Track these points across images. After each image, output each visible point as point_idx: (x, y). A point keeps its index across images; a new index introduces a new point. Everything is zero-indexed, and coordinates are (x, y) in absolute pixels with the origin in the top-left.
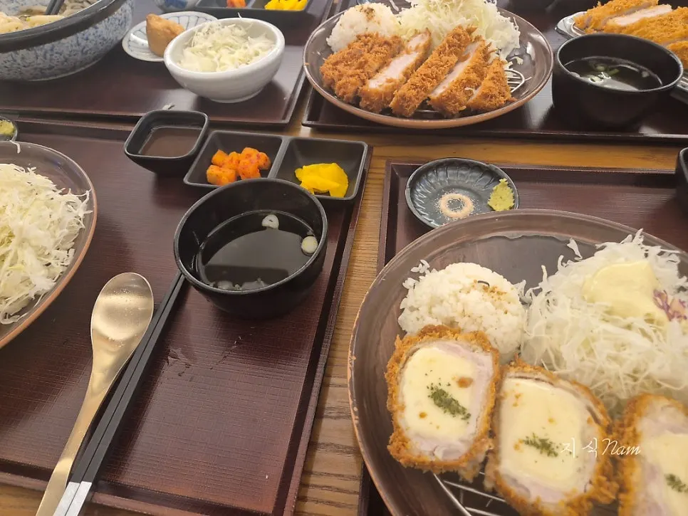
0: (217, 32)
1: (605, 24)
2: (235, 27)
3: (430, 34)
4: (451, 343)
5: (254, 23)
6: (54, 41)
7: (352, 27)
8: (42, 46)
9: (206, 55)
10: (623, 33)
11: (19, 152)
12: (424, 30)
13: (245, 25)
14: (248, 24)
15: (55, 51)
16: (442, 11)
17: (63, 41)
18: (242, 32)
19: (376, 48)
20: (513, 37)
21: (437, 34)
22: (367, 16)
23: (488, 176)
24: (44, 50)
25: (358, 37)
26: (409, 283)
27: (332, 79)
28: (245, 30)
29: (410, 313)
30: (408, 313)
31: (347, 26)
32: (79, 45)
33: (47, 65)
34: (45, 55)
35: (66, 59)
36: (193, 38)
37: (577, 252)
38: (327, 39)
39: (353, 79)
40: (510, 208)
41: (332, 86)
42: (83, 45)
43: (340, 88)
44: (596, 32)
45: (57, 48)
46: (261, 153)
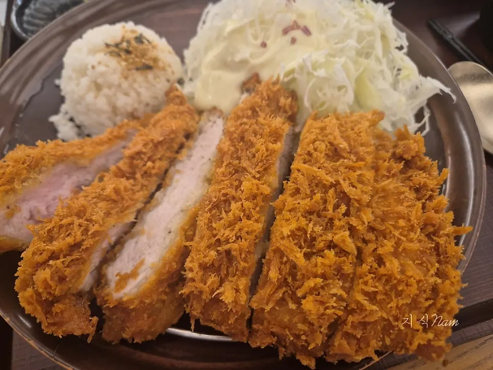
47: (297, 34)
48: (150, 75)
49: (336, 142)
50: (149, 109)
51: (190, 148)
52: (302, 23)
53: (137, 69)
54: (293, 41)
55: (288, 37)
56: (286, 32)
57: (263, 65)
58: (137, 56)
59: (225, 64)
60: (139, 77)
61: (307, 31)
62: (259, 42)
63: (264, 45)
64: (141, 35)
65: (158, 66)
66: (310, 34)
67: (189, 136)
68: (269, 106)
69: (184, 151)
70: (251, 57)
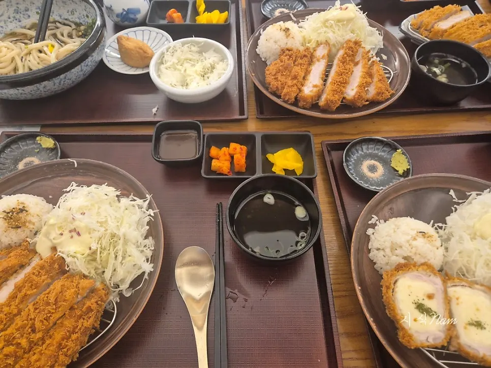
0: (179, 51)
1: (433, 27)
2: (191, 45)
4: (415, 273)
5: (205, 42)
7: (276, 42)
9: (175, 69)
11: (76, 166)
12: (325, 41)
13: (198, 43)
14: (201, 43)
15: (67, 78)
16: (336, 29)
17: (73, 70)
18: (194, 49)
19: (300, 61)
20: (379, 41)
21: (334, 45)
22: (286, 34)
23: (387, 148)
24: (59, 80)
25: (282, 50)
26: (370, 231)
27: (277, 87)
28: (199, 47)
29: (377, 252)
30: (376, 252)
31: (272, 41)
32: (82, 70)
33: (60, 88)
34: (60, 82)
35: (73, 82)
36: (164, 57)
37: (454, 197)
38: (257, 50)
39: (295, 89)
40: (407, 169)
41: (277, 92)
42: (84, 70)
43: (285, 95)
44: (426, 32)
45: (68, 76)
46: (242, 146)
47: (74, 234)
48: (19, 230)
51: (18, 273)
52: (77, 230)
53: (12, 228)
54: (72, 237)
55: (71, 235)
56: (70, 231)
57: (59, 244)
58: (14, 221)
60: (13, 232)
61: (79, 234)
62: (60, 232)
63: (62, 234)
64: (24, 206)
65: (25, 225)
66: (80, 235)
67: (22, 266)
68: (50, 266)
69: (15, 275)
70: (54, 239)
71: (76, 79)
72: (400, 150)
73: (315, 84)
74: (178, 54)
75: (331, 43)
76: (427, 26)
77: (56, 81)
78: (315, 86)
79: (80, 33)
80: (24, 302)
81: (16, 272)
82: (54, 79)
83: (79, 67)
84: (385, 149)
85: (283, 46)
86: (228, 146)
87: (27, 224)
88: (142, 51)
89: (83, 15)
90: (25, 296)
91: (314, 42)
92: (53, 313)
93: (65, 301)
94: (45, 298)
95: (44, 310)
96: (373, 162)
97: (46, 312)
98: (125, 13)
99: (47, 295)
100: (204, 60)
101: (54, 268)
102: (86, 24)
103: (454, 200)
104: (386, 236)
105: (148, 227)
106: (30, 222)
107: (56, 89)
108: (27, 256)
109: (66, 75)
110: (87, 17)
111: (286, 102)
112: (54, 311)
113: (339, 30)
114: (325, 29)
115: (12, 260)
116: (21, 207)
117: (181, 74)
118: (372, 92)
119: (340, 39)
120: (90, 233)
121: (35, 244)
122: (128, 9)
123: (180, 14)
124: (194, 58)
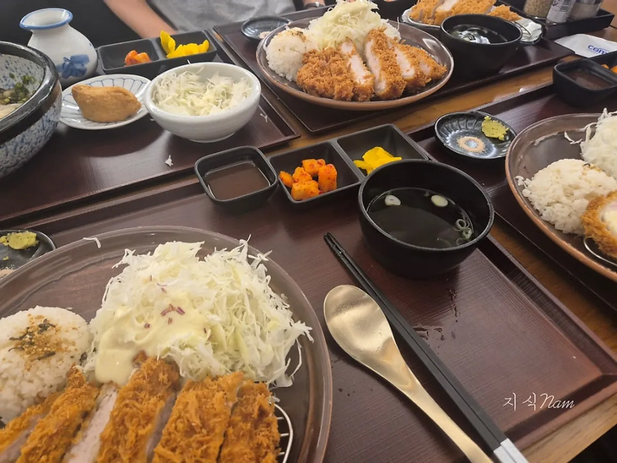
0: (174, 82)
1: (435, 12)
2: (186, 74)
3: (351, 40)
5: (205, 66)
6: (25, 130)
8: (13, 140)
9: (179, 103)
10: (453, 15)
11: (99, 246)
12: (345, 39)
14: (199, 68)
15: (25, 141)
17: (33, 127)
18: (194, 77)
19: (332, 58)
20: (396, 33)
21: (356, 39)
22: (301, 38)
23: (471, 119)
24: (14, 144)
25: (305, 55)
26: (526, 192)
27: (325, 88)
28: (198, 75)
29: (551, 208)
30: (548, 209)
31: (287, 49)
32: (44, 129)
33: (15, 161)
34: (15, 149)
35: (33, 148)
36: (157, 92)
37: (570, 140)
38: (269, 66)
39: (348, 82)
40: (507, 132)
41: (326, 94)
42: (47, 128)
43: (340, 92)
44: (430, 20)
45: (27, 138)
46: (319, 160)
47: (173, 315)
48: (53, 360)
49: (191, 420)
50: (54, 389)
51: (86, 428)
52: (176, 306)
53: (39, 359)
54: (170, 321)
55: (166, 318)
56: (164, 314)
57: (148, 344)
58: (39, 346)
59: (117, 343)
60: (42, 365)
61: (181, 311)
62: (143, 324)
63: (148, 326)
64: (46, 320)
65: (60, 349)
66: (184, 313)
67: (86, 415)
68: (150, 382)
69: (80, 433)
70: (136, 339)
71: (36, 143)
72: (488, 117)
73: (364, 75)
74: (175, 85)
75: (353, 39)
76: (429, 13)
77: (9, 147)
78: (366, 77)
79: (7, 100)
80: (141, 454)
81: (79, 428)
82: (6, 143)
83: (39, 123)
84: (469, 121)
85: (303, 51)
86: (301, 165)
87: (64, 346)
88: (121, 94)
89: (4, 77)
90: (137, 441)
91: (332, 44)
92: (208, 442)
93: (215, 415)
94: (180, 426)
95: (189, 446)
96: (466, 138)
97: (194, 445)
98: (68, 63)
99: (179, 420)
100: (213, 86)
101: (159, 383)
102: (11, 87)
103: (571, 143)
104: (552, 185)
105: (269, 277)
106: (66, 341)
107: (8, 164)
108: (88, 394)
109: (24, 136)
110: (12, 76)
111: (344, 99)
112: (207, 438)
113: (356, 23)
114: (340, 26)
115: (65, 409)
116: (41, 322)
117: (188, 108)
118: (427, 69)
119: (362, 32)
120: (195, 308)
121: (92, 372)
122: (72, 58)
123: (145, 54)
124: (197, 87)
